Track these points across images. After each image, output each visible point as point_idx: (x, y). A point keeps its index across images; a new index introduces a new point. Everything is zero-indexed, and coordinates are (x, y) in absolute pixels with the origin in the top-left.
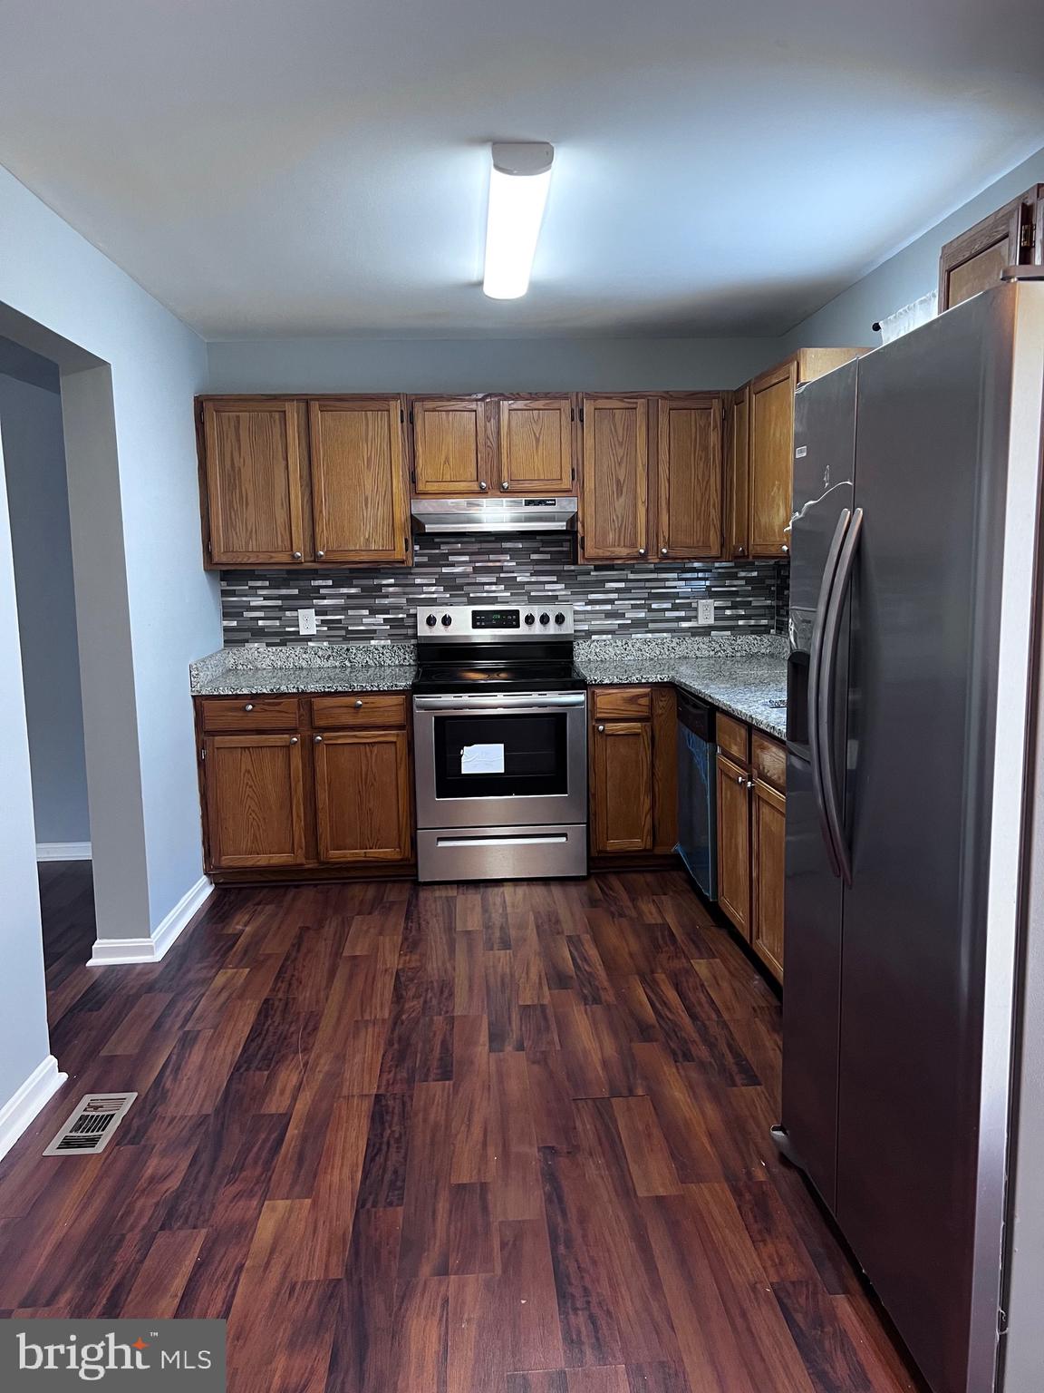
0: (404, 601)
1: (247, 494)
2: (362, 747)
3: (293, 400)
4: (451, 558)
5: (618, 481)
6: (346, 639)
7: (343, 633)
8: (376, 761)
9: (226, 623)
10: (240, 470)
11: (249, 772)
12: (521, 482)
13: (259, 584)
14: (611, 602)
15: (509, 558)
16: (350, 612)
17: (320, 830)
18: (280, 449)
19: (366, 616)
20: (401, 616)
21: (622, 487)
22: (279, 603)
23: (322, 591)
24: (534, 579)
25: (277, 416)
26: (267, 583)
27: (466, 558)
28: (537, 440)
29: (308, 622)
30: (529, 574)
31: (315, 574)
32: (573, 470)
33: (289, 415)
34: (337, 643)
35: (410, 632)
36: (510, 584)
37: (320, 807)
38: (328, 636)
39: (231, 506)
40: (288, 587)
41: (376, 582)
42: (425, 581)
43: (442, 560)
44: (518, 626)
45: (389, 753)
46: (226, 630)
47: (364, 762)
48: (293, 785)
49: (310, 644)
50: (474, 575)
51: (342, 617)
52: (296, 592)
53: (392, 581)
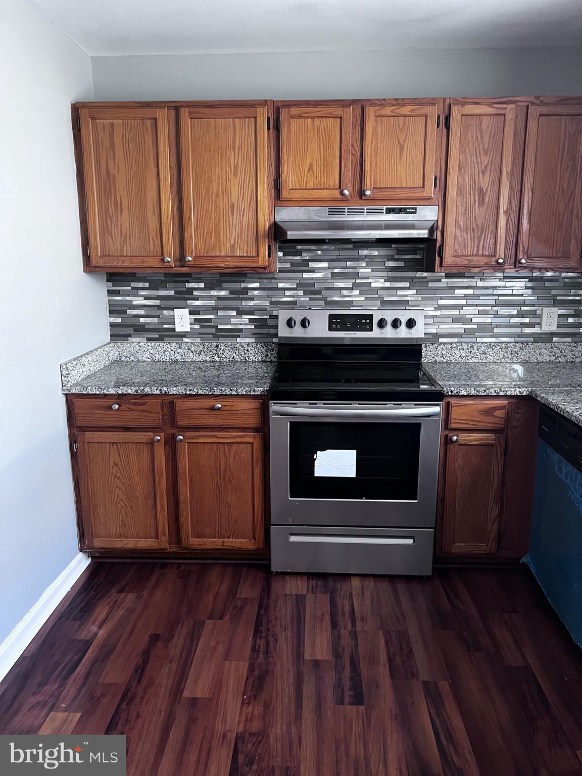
0: (268, 303)
1: (121, 201)
2: (221, 446)
3: (164, 108)
4: (312, 265)
5: (481, 190)
6: (215, 336)
7: (213, 331)
8: (234, 460)
9: (112, 320)
10: (114, 177)
11: (117, 465)
12: (384, 190)
13: (140, 285)
14: (459, 307)
15: (364, 265)
16: (220, 313)
17: (182, 520)
18: (152, 155)
19: (233, 317)
20: (265, 317)
21: (484, 196)
22: (157, 302)
23: (195, 293)
24: (388, 285)
25: (149, 123)
26: (147, 285)
27: (325, 265)
28: (402, 148)
29: (182, 320)
30: (383, 280)
31: (188, 277)
32: (436, 178)
33: (159, 122)
34: (208, 339)
35: (273, 331)
36: (365, 288)
37: (182, 499)
38: (200, 334)
39: (107, 212)
40: (166, 289)
41: (243, 285)
42: (288, 286)
43: (304, 266)
44: (371, 330)
45: (245, 454)
46: (112, 325)
47: (223, 460)
48: (157, 479)
49: (185, 340)
50: (332, 281)
51: (213, 317)
52: (172, 293)
53: (257, 285)
